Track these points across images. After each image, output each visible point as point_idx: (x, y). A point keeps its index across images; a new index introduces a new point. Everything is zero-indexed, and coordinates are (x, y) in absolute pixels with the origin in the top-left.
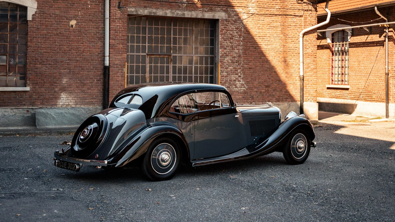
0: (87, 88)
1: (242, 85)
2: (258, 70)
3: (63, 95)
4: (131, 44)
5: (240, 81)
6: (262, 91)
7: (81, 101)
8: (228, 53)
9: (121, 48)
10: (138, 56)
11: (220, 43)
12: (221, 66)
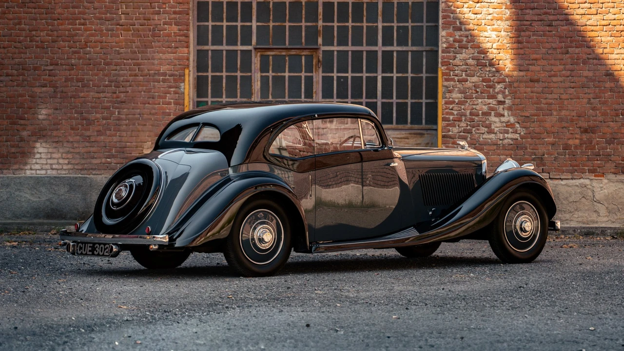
0: (97, 131)
1: (509, 125)
2: (555, 85)
3: (41, 148)
4: (214, 24)
5: (503, 116)
6: (571, 142)
7: (83, 161)
8: (465, 39)
9: (174, 33)
10: (232, 54)
11: (441, 14)
12: (444, 74)
